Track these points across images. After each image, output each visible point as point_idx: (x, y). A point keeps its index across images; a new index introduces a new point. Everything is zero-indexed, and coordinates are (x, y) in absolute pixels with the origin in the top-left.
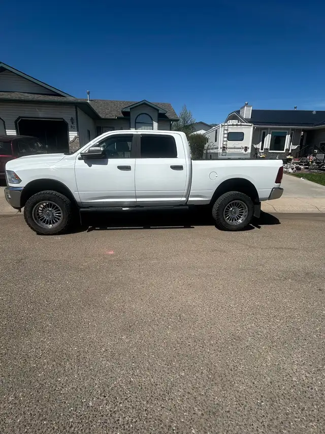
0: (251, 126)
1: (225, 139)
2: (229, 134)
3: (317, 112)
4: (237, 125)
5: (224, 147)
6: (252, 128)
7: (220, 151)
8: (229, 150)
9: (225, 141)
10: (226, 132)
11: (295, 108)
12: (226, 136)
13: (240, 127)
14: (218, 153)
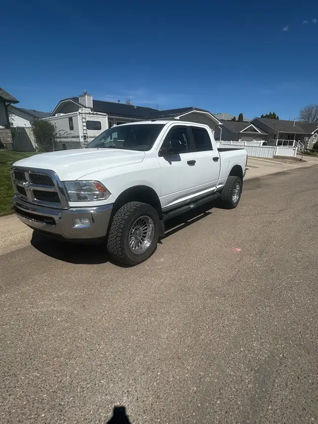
0: (106, 116)
1: (85, 128)
2: (88, 122)
3: (137, 107)
4: (90, 114)
5: (85, 136)
6: (107, 118)
7: (82, 140)
8: (90, 139)
9: (85, 130)
10: (84, 120)
11: (119, 101)
12: (85, 124)
13: (96, 116)
14: (80, 142)
